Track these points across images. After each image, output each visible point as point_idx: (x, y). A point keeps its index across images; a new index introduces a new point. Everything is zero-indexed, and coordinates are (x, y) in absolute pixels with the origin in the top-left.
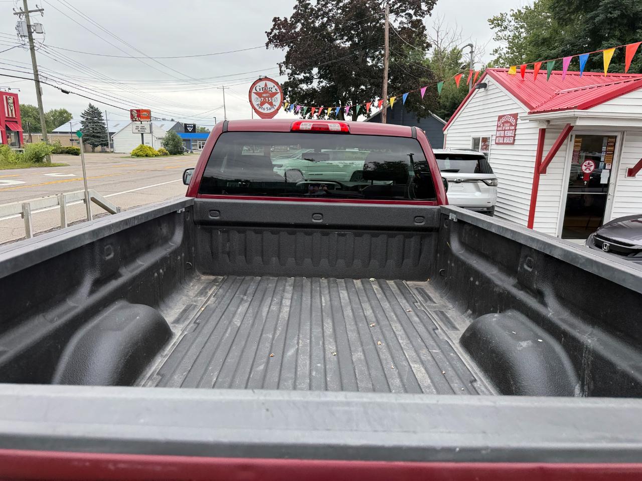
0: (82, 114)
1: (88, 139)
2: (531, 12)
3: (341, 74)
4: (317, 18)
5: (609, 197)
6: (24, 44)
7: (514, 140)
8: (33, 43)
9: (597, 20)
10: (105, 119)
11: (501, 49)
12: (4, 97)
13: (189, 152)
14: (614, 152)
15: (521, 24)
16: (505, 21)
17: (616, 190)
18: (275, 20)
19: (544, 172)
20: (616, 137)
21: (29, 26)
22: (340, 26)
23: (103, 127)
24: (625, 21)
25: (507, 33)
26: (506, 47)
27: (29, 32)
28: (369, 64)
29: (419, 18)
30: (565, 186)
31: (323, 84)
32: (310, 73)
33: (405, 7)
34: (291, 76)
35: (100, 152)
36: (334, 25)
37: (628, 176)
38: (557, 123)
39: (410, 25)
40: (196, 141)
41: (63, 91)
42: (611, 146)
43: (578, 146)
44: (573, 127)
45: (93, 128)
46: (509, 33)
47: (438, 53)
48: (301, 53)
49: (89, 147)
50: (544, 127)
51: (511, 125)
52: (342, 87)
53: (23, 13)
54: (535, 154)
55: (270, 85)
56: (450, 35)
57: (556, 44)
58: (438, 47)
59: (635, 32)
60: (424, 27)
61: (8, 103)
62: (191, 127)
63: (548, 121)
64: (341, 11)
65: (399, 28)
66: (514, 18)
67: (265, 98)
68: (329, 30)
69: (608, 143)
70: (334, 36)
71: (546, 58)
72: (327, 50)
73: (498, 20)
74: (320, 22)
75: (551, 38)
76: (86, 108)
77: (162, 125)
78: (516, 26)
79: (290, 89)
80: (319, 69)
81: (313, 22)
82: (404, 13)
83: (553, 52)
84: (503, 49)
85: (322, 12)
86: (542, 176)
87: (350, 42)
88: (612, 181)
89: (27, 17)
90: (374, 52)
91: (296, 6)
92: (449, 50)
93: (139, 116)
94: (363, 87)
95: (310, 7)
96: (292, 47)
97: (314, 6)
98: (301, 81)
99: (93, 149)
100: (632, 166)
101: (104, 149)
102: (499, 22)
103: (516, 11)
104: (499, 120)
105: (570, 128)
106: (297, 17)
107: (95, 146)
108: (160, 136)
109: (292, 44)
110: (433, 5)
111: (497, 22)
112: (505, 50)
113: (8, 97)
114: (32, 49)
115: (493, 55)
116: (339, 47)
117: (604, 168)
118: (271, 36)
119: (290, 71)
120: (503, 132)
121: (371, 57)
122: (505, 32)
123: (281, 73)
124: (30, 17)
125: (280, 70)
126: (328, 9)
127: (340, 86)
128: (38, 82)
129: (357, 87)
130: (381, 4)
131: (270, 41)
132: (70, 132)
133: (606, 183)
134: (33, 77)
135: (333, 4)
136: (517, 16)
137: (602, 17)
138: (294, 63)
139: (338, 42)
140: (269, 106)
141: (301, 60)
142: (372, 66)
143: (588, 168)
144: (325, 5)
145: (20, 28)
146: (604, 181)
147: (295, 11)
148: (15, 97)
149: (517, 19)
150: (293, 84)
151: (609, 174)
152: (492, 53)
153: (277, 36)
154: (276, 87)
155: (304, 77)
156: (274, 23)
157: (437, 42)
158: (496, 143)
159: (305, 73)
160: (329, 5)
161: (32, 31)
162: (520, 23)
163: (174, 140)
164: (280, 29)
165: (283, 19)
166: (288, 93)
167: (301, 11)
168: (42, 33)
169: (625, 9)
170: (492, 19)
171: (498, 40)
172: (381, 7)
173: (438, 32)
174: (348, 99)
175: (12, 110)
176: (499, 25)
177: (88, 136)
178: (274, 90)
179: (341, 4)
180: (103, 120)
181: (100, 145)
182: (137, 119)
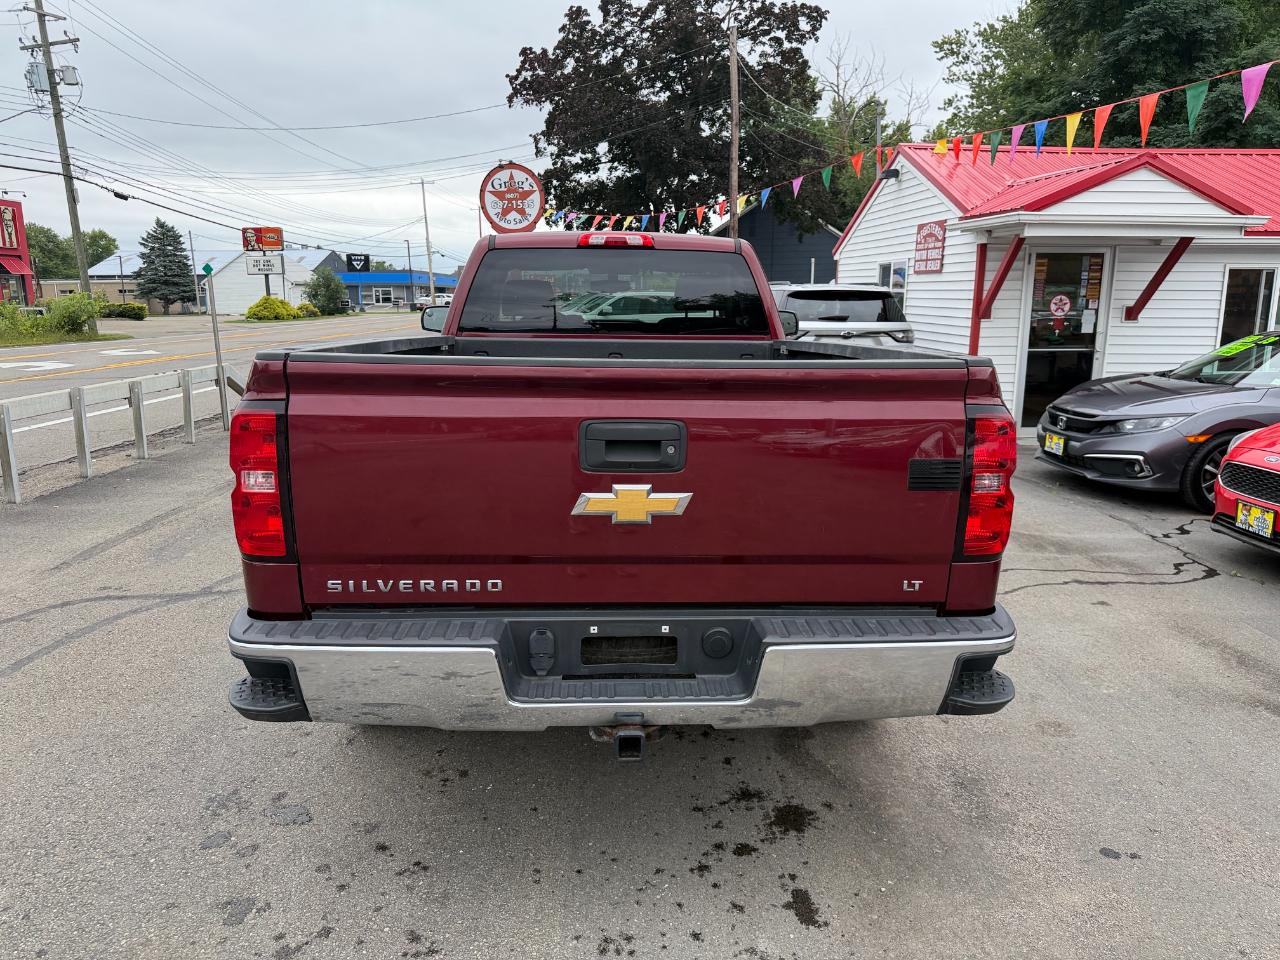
0: (143, 239)
1: (155, 290)
2: (1013, 27)
3: (651, 153)
4: (604, 48)
5: (1096, 356)
6: (43, 107)
7: (942, 265)
8: (59, 103)
9: (1122, 45)
10: (189, 248)
11: (959, 97)
13: (357, 310)
14: (1100, 279)
15: (996, 50)
16: (965, 45)
17: (1108, 343)
18: (524, 52)
19: (987, 314)
20: (1101, 256)
21: (51, 73)
22: (648, 63)
23: (186, 264)
24: (1174, 47)
25: (969, 67)
26: (967, 96)
27: (50, 83)
28: (704, 135)
29: (795, 45)
30: (1023, 338)
31: (619, 173)
32: (594, 152)
33: (769, 25)
34: (557, 157)
35: (180, 314)
36: (635, 61)
37: (1126, 319)
38: (1001, 234)
39: (779, 59)
40: (369, 287)
41: (117, 195)
42: (1096, 271)
43: (1042, 271)
44: (1024, 239)
45: (165, 267)
46: (974, 69)
47: (839, 108)
48: (575, 115)
49: (158, 304)
50: (984, 241)
51: (937, 240)
52: (655, 178)
53: (39, 46)
54: (972, 286)
55: (519, 176)
56: (862, 74)
57: (1052, 91)
58: (839, 96)
59: (1192, 68)
60: (806, 62)
62: (361, 260)
63: (989, 232)
64: (648, 34)
65: (759, 65)
66: (981, 39)
67: (510, 200)
68: (628, 70)
69: (1091, 265)
70: (636, 82)
71: (1034, 118)
72: (624, 109)
73: (951, 44)
74: (610, 57)
75: (1042, 79)
76: (151, 227)
77: (302, 259)
78: (985, 53)
79: (555, 183)
80: (611, 144)
81: (597, 56)
82: (768, 37)
83: (1046, 105)
84: (962, 98)
85: (613, 38)
86: (984, 324)
87: (668, 93)
88: (1100, 329)
89: (47, 55)
90: (714, 111)
91: (564, 27)
92: (861, 101)
93: (259, 240)
94: (694, 177)
95: (589, 27)
96: (558, 102)
97: (598, 25)
98: (577, 168)
99: (166, 307)
100: (1131, 303)
101: (188, 309)
102: (954, 46)
103: (984, 26)
104: (918, 233)
105: (1021, 241)
106: (566, 47)
107: (168, 302)
108: (301, 280)
109: (557, 98)
110: (821, 22)
111: (950, 47)
112: (966, 102)
113: (3, 208)
114: (58, 115)
115: (945, 109)
116: (648, 101)
117: (1087, 308)
118: (517, 82)
119: (554, 149)
120: (924, 252)
121: (708, 120)
122: (966, 67)
123: (539, 152)
124: (53, 55)
125: (537, 147)
126: (623, 31)
127: (650, 176)
128: (69, 178)
129: (684, 177)
130: (723, 20)
131: (516, 92)
132: (119, 276)
133: (1091, 331)
134: (59, 168)
135: (633, 23)
136: (988, 35)
137: (1130, 39)
138: (563, 133)
139: (645, 92)
140: (519, 217)
141: (575, 129)
142: (709, 138)
143: (1060, 307)
144: (618, 25)
145: (35, 77)
146: (1087, 329)
147: (562, 35)
148: (16, 207)
149: (987, 40)
150: (561, 173)
151: (1094, 318)
152: (942, 106)
153: (529, 82)
154: (531, 180)
155: (581, 159)
156: (522, 58)
157: (837, 86)
158: (916, 273)
159: (584, 153)
160: (626, 24)
161: (58, 80)
162: (994, 49)
163: (328, 287)
164: (533, 69)
165: (539, 51)
166: (552, 191)
167: (574, 35)
168: (77, 84)
169: (1171, 25)
170: (940, 42)
171: (952, 81)
172: (724, 26)
173: (838, 68)
174: (666, 200)
175: (10, 234)
176: (953, 53)
177: (154, 282)
178: (527, 187)
179: (649, 22)
180: (184, 250)
181: (180, 299)
182: (256, 247)
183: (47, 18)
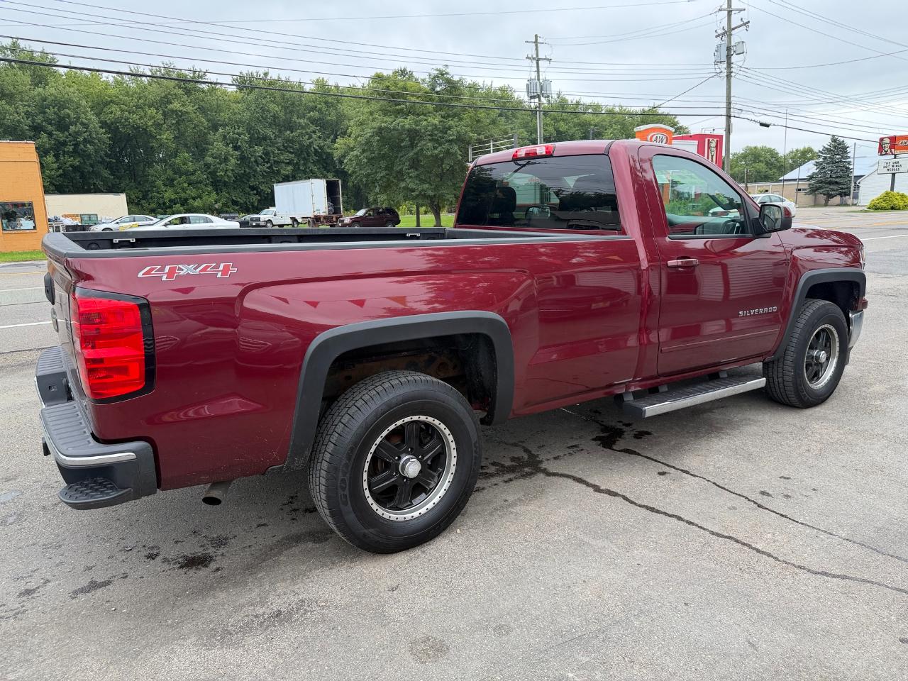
0: (819, 151)
1: (821, 188)
8: (731, 68)
10: (852, 156)
12: (707, 140)
21: (729, 48)
23: (849, 168)
27: (728, 55)
35: (837, 205)
41: (762, 124)
45: (831, 171)
49: (822, 198)
53: (726, 33)
61: (709, 147)
76: (827, 142)
89: (729, 37)
93: (892, 146)
99: (827, 201)
101: (844, 201)
107: (830, 196)
113: (711, 139)
114: (729, 76)
124: (732, 37)
128: (729, 117)
132: (799, 180)
145: (719, 52)
161: (732, 53)
168: (743, 53)
175: (712, 156)
177: (821, 183)
180: (849, 157)
181: (838, 194)
182: (889, 151)
183: (733, 12)
